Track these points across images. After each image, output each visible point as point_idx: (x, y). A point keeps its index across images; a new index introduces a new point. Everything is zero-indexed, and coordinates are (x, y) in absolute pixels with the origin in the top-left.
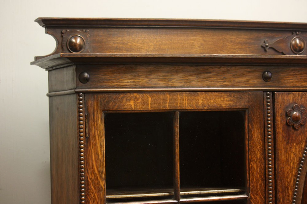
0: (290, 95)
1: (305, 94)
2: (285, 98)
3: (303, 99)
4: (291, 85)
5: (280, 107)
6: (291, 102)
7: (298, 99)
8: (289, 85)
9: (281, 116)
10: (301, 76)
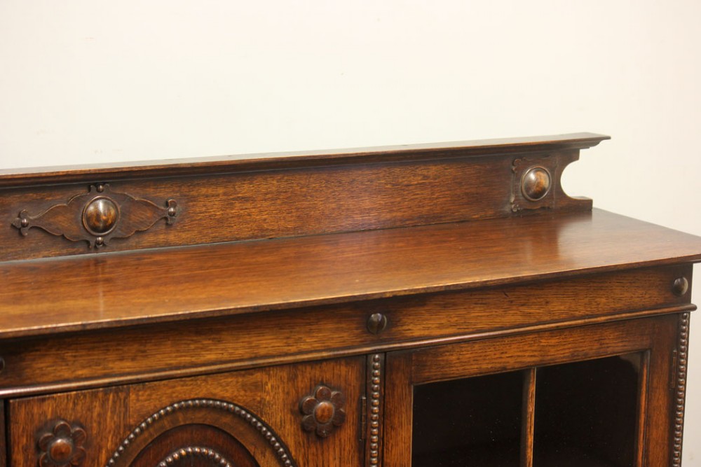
0: (47, 402)
1: (85, 396)
2: (35, 410)
3: (79, 408)
4: (51, 378)
5: (23, 432)
6: (49, 417)
7: (66, 409)
8: (45, 379)
9: (25, 450)
10: (75, 356)
